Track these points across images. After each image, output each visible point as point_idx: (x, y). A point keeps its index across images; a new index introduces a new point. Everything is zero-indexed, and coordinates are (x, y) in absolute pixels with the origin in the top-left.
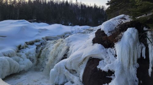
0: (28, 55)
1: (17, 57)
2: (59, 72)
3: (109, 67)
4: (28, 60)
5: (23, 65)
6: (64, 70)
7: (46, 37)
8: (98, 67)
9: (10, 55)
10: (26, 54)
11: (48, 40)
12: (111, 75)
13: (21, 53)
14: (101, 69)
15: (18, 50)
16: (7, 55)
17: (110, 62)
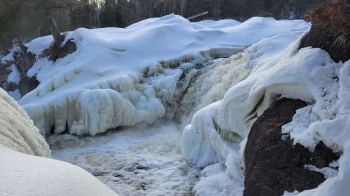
0: (159, 90)
1: (134, 93)
2: (201, 134)
3: (322, 132)
4: (157, 101)
5: (144, 111)
6: (209, 129)
7: (211, 50)
8: (286, 128)
9: (121, 87)
10: (155, 88)
11: (217, 57)
12: (327, 165)
13: (145, 85)
14: (292, 136)
15: (143, 78)
16: (114, 86)
17: (335, 115)
